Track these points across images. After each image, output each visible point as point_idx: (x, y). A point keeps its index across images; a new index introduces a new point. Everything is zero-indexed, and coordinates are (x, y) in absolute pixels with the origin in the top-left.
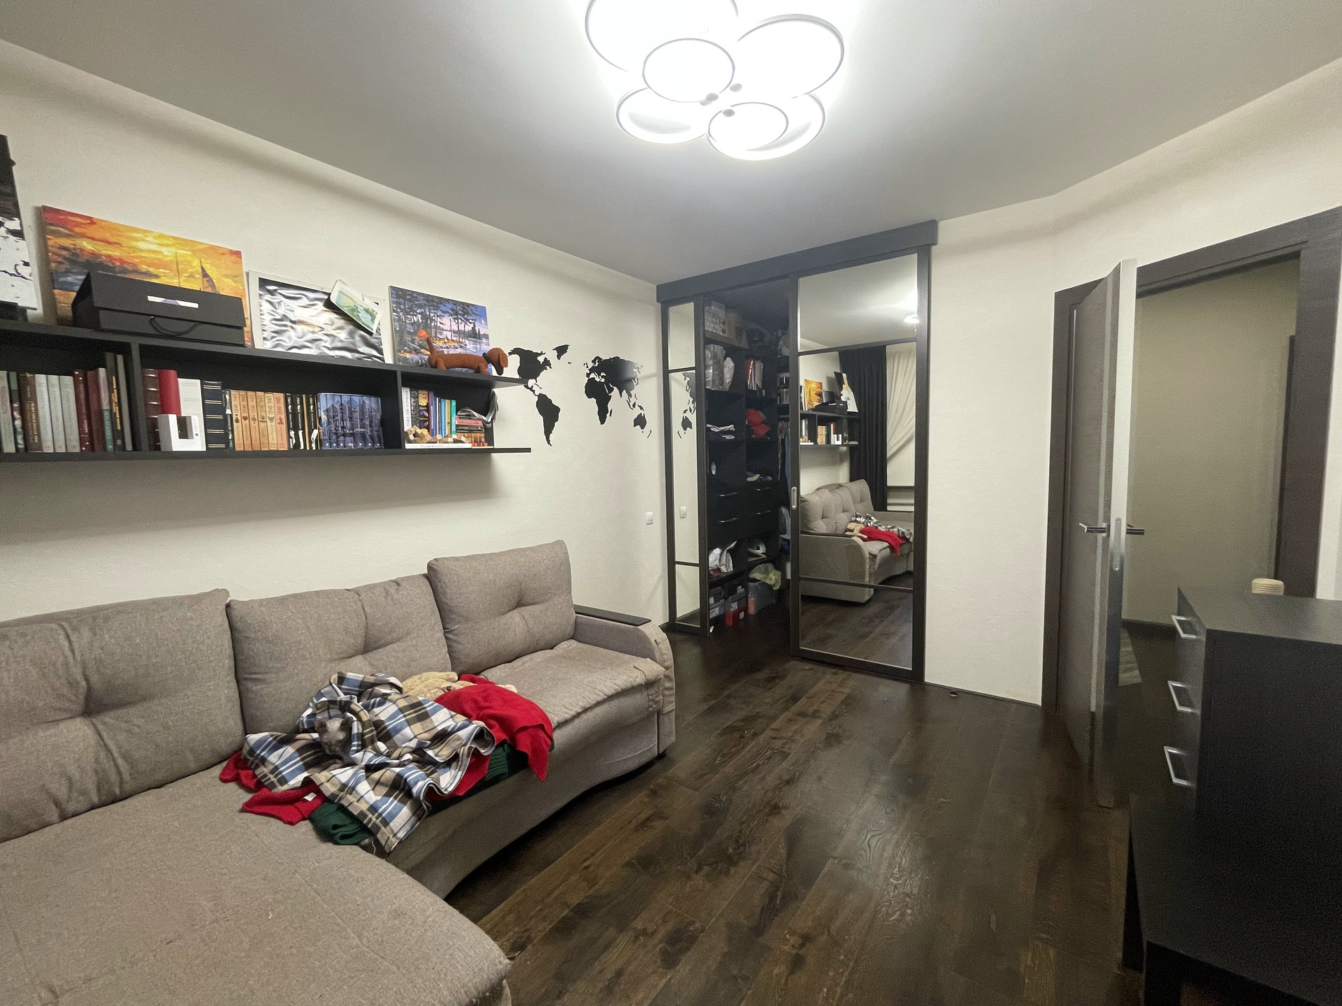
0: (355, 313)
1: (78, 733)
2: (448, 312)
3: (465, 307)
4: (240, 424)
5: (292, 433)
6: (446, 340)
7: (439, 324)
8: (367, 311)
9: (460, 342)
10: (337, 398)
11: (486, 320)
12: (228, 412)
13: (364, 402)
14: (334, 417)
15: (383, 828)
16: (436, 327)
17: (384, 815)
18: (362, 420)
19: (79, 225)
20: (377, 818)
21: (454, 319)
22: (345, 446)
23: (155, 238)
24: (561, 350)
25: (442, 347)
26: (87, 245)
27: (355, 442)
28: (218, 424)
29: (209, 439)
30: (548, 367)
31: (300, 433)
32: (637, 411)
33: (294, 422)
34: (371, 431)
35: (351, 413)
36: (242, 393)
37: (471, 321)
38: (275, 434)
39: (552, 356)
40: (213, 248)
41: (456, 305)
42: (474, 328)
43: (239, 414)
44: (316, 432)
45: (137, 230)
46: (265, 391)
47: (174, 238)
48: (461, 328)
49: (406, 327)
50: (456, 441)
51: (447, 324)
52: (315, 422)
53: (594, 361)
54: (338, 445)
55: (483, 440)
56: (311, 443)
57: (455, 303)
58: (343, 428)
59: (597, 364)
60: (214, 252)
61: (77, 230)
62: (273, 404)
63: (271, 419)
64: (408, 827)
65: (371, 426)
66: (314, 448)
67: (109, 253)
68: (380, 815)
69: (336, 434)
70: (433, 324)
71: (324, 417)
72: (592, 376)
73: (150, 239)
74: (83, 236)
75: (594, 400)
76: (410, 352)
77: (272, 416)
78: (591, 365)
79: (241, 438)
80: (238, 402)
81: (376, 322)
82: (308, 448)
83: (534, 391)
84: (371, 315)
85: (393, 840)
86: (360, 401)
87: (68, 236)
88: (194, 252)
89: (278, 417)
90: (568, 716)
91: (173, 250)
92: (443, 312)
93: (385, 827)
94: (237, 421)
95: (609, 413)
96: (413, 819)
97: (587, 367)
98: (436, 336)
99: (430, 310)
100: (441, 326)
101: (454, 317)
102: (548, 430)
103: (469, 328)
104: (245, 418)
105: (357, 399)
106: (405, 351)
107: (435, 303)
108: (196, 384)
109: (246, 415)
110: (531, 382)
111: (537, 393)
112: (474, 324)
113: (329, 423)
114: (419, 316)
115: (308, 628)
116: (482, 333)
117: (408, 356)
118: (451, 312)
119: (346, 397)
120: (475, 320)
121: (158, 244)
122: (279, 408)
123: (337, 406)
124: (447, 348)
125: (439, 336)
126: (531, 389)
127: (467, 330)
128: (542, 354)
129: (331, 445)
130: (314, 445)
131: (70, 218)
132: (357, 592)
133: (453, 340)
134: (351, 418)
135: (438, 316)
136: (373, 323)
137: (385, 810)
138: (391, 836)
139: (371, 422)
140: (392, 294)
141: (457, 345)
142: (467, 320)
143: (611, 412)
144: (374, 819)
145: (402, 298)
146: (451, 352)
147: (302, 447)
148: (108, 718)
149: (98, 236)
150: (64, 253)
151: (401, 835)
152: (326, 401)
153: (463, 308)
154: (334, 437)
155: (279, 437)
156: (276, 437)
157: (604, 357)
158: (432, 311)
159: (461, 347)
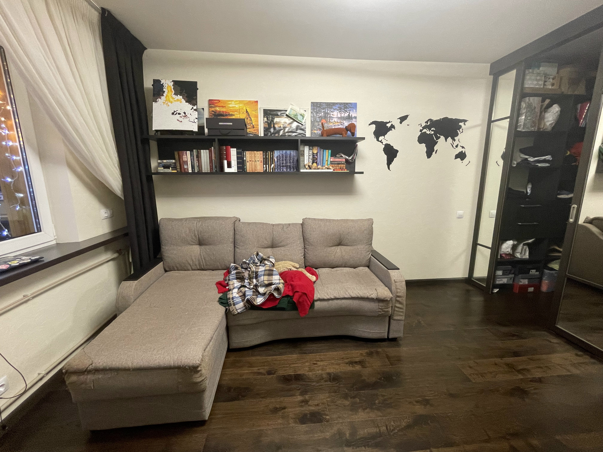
0: (296, 117)
1: (196, 249)
2: (336, 109)
3: (346, 105)
4: (249, 163)
5: (265, 166)
6: (334, 123)
7: (331, 115)
8: (301, 115)
9: (341, 122)
10: (281, 152)
11: (356, 110)
12: (245, 159)
13: (291, 153)
14: (279, 159)
15: (233, 306)
16: (330, 117)
17: (234, 302)
18: (290, 160)
19: (216, 103)
20: (232, 302)
21: (339, 112)
22: (283, 171)
23: (234, 102)
24: (403, 119)
25: (332, 126)
26: (218, 109)
27: (287, 169)
28: (241, 163)
29: (238, 168)
30: (393, 129)
31: (267, 165)
32: (459, 150)
33: (265, 162)
34: (293, 165)
35: (286, 157)
36: (250, 152)
37: (348, 111)
38: (259, 166)
39: (396, 123)
40: (250, 101)
41: (341, 105)
42: (349, 115)
43: (248, 159)
44: (273, 165)
45: (229, 101)
46: (257, 151)
47: (239, 101)
48: (343, 115)
49: (316, 119)
50: (328, 169)
51: (336, 114)
52: (272, 163)
53: (427, 122)
54: (280, 170)
55: (344, 168)
56: (271, 169)
57: (341, 104)
58: (282, 163)
59: (429, 123)
60: (250, 103)
61: (216, 105)
62: (259, 155)
63: (258, 161)
64: (242, 310)
65: (293, 163)
66: (272, 171)
67: (223, 110)
68: (233, 301)
69: (280, 166)
70: (329, 116)
71: (276, 160)
72: (425, 130)
73: (233, 103)
74: (217, 106)
75: (424, 145)
76: (317, 130)
77: (258, 160)
78: (424, 124)
79: (249, 168)
80: (248, 155)
81: (304, 119)
82: (270, 171)
83: (382, 143)
84: (303, 116)
85: (236, 311)
86: (289, 153)
87: (214, 107)
88: (244, 104)
89: (260, 160)
90: (326, 298)
91: (238, 105)
92: (334, 109)
93: (234, 306)
94: (248, 162)
95: (435, 152)
96: (244, 308)
97: (421, 126)
98: (329, 121)
99: (328, 109)
100: (333, 116)
101: (339, 111)
102: (389, 162)
103: (347, 114)
104: (250, 161)
105: (288, 152)
106: (315, 130)
107: (330, 105)
108: (234, 150)
109: (251, 160)
110: (381, 138)
111: (384, 143)
112: (349, 112)
113: (277, 162)
114: (323, 113)
115: (253, 235)
116: (353, 116)
117: (316, 132)
118: (338, 109)
119: (284, 151)
120: (350, 110)
121: (235, 104)
122: (261, 157)
123: (281, 155)
124: (334, 126)
125: (331, 121)
126: (381, 141)
127: (345, 116)
128: (390, 122)
129: (278, 170)
130: (272, 170)
131: (214, 101)
132: (273, 225)
133: (337, 122)
134: (286, 160)
135: (331, 112)
136: (303, 119)
137: (235, 300)
138: (235, 310)
139: (293, 161)
140: (311, 105)
141: (339, 124)
142: (346, 111)
143: (436, 151)
144: (231, 302)
145: (316, 106)
146: (336, 128)
147: (268, 171)
148: (203, 247)
149: (220, 105)
150: (213, 113)
151: (239, 311)
152: (277, 153)
153: (345, 105)
154: (279, 167)
155: (261, 167)
156: (260, 167)
157: (435, 119)
158: (329, 110)
159: (341, 125)
